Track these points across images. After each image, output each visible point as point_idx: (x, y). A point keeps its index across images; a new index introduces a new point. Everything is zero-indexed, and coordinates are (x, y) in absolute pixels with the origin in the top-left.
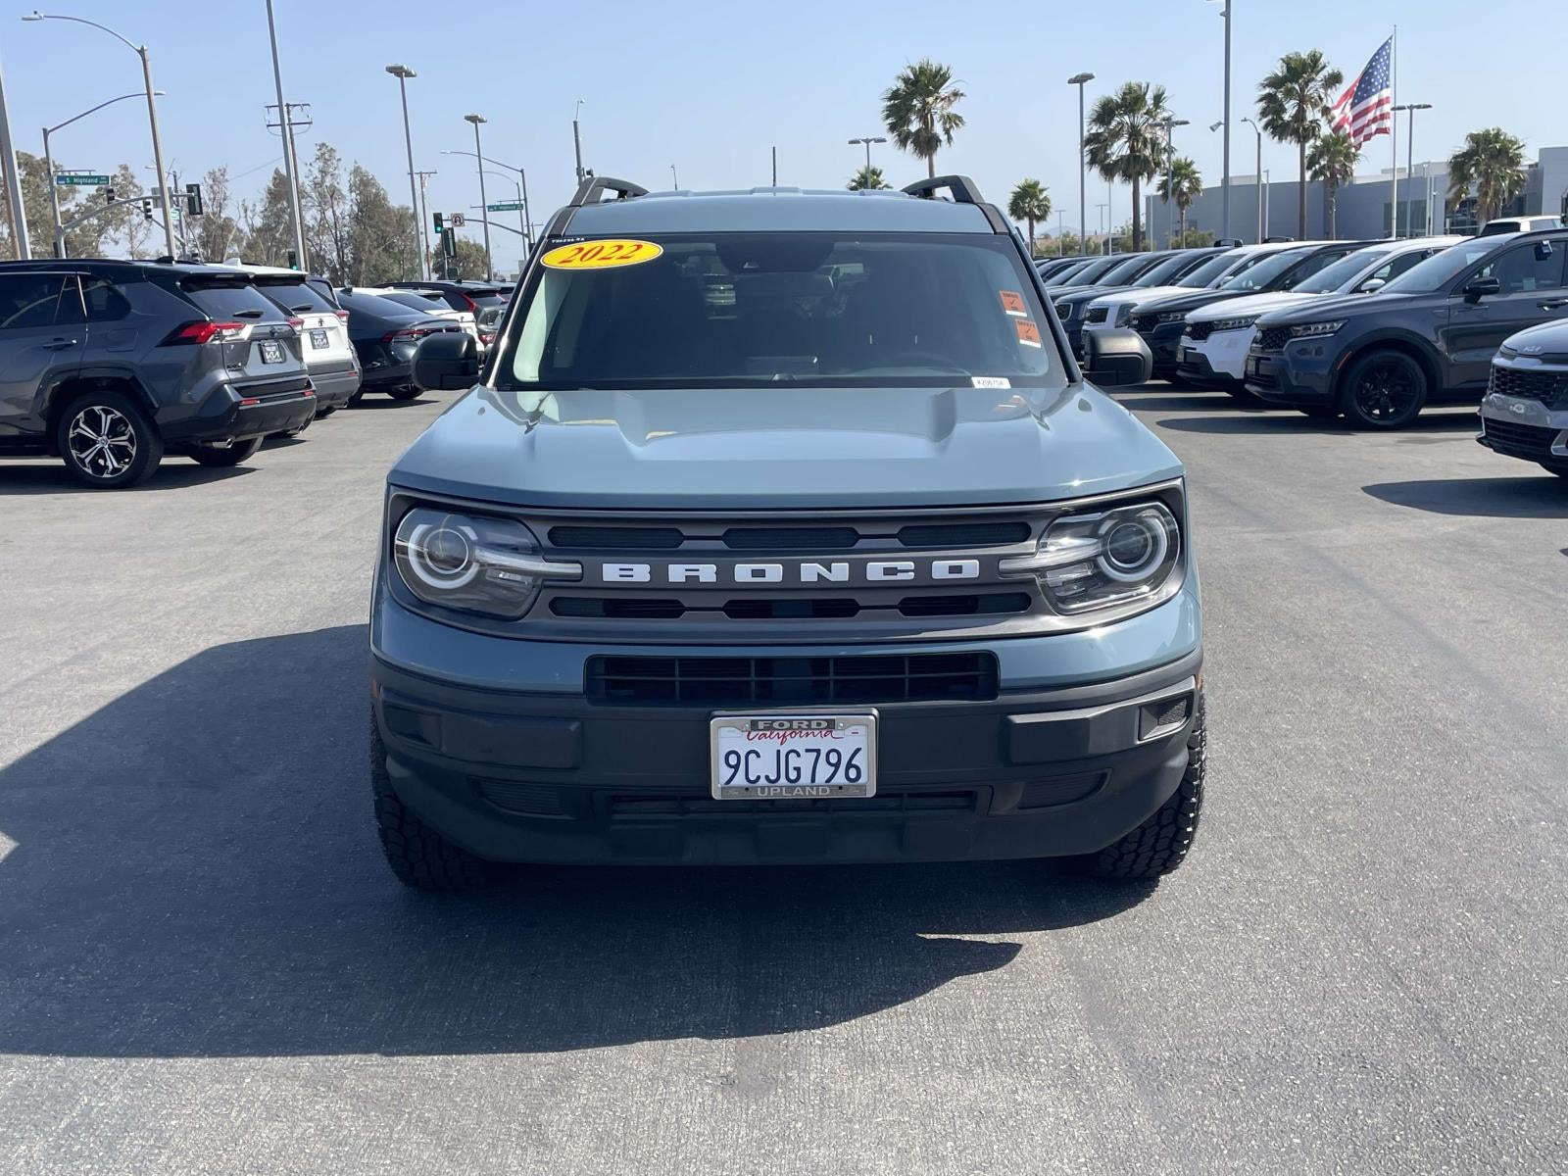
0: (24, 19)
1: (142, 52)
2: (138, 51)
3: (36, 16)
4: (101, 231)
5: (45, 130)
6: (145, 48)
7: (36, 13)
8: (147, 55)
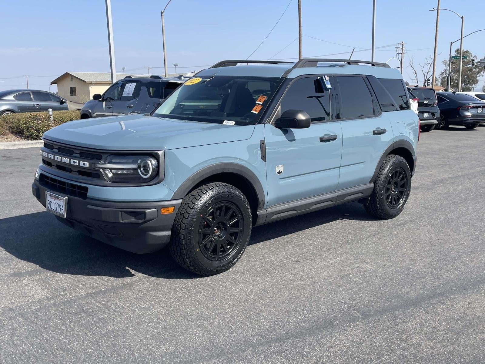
0: (430, 11)
1: (462, 18)
2: (461, 17)
3: (434, 10)
4: (478, 73)
5: (451, 43)
6: (463, 16)
7: (434, 8)
8: (464, 19)
